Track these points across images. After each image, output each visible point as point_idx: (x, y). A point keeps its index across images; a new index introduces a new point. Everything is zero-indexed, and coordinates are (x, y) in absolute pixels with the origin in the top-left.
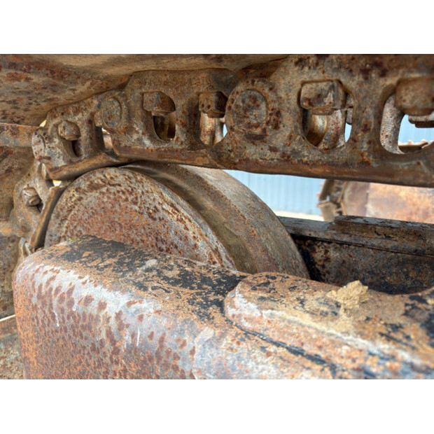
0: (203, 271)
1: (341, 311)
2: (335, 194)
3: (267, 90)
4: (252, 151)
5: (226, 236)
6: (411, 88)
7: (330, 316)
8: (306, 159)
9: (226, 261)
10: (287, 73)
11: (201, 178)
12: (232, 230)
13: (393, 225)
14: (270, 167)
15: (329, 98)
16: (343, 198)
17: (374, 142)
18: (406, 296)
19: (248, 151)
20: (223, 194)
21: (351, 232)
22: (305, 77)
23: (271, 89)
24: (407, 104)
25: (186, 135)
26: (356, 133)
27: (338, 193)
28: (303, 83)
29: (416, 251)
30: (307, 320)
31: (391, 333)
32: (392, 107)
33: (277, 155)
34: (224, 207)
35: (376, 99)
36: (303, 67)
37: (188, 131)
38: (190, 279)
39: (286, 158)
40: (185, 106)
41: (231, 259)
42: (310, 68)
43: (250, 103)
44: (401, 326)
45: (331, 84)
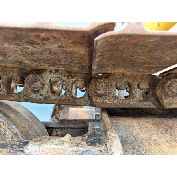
0: (11, 142)
1: (64, 143)
2: (57, 115)
3: (40, 78)
4: (34, 96)
5: (20, 128)
6: (78, 82)
7: (61, 144)
8: (52, 98)
9: (21, 137)
10: (46, 74)
11: (9, 106)
12: (23, 126)
13: (77, 120)
14: (40, 101)
15: (59, 82)
16: (60, 116)
17: (71, 94)
18: (81, 136)
19: (32, 96)
20: (19, 112)
21: (65, 124)
22: (52, 76)
23: (41, 78)
24: (78, 85)
25: (6, 89)
26: (66, 92)
27: (58, 115)
28: (51, 77)
29: (83, 127)
30: (55, 146)
31: (78, 145)
32: (74, 86)
33: (43, 97)
34: (19, 116)
35: (71, 84)
36: (51, 73)
37: (6, 88)
38: (6, 145)
39: (46, 98)
40: (6, 79)
41: (23, 136)
42: (53, 73)
43: (34, 81)
44: (80, 143)
45: (59, 78)
